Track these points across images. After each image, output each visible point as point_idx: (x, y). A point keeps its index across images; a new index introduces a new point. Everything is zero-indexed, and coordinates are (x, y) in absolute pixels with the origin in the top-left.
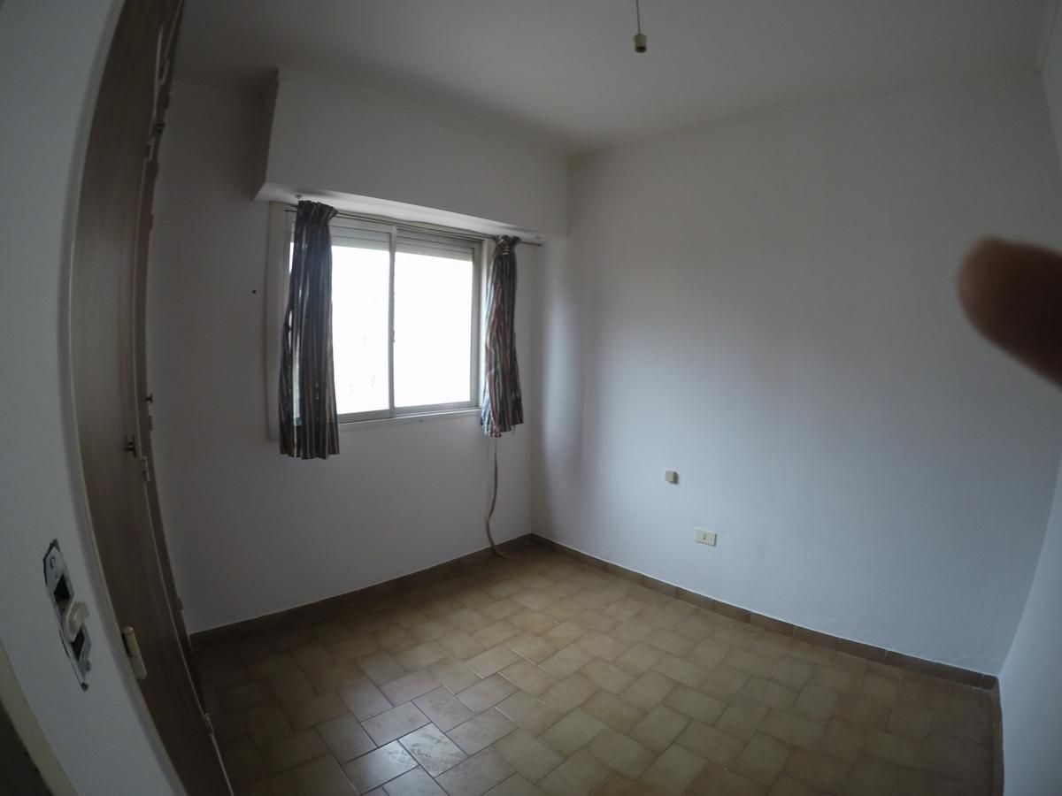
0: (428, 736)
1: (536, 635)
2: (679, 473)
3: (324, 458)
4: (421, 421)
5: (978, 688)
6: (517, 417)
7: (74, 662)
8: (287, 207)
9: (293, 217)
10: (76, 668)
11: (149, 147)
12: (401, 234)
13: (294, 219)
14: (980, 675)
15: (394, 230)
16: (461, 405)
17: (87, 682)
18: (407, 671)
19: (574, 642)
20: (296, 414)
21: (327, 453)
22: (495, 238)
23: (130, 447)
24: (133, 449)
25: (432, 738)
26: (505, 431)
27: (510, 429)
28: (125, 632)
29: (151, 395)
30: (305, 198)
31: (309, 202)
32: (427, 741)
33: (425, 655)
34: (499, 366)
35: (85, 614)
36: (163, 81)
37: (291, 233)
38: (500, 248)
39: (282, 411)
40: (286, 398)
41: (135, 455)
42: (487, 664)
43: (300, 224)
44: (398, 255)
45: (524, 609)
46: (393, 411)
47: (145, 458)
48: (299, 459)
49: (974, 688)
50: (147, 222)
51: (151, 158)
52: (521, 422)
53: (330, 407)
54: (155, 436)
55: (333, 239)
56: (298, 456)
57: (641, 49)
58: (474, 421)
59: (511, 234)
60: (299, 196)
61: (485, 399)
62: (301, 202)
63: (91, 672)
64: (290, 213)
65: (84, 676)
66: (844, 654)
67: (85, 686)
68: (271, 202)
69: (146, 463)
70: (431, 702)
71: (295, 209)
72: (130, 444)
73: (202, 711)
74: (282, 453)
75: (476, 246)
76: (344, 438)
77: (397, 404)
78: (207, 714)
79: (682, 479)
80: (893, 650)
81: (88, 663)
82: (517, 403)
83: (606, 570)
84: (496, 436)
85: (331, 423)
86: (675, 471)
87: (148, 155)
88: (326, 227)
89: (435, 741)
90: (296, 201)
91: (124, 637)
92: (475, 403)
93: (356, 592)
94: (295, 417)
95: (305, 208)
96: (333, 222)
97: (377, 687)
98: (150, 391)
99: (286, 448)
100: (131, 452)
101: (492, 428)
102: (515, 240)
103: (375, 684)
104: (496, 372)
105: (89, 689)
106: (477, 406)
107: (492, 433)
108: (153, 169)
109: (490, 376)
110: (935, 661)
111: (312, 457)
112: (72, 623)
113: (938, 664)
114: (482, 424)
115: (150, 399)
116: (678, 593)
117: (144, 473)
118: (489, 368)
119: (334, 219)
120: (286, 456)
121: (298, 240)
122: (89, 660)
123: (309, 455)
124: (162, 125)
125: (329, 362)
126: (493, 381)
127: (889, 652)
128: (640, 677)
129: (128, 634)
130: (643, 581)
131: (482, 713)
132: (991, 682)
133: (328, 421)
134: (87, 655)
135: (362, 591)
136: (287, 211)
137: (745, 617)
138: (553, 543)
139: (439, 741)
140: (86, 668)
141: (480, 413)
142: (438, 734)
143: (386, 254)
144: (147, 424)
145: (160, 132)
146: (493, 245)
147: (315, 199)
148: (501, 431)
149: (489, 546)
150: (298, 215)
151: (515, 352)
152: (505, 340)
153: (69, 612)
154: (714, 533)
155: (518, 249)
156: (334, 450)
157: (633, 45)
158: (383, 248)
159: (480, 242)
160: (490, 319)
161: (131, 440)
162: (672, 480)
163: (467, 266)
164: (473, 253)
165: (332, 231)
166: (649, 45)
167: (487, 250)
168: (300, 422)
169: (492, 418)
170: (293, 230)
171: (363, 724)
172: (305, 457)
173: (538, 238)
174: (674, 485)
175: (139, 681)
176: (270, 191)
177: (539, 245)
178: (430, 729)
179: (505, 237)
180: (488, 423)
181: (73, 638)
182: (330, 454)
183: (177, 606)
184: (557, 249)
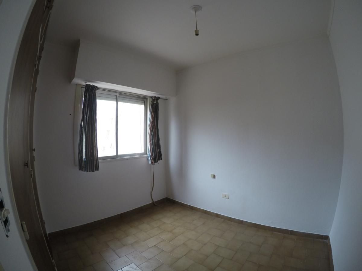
0: (132, 267)
1: (169, 232)
2: (215, 175)
3: (94, 172)
4: (127, 159)
5: (323, 240)
6: (160, 158)
7: (4, 227)
8: (82, 86)
9: (84, 89)
10: (5, 229)
11: (36, 64)
12: (120, 96)
13: (84, 90)
14: (323, 236)
15: (118, 94)
16: (141, 154)
17: (8, 235)
18: (124, 245)
19: (182, 233)
20: (84, 157)
21: (95, 170)
22: (151, 97)
23: (26, 165)
24: (27, 165)
25: (133, 268)
26: (156, 162)
27: (158, 162)
28: (22, 223)
29: (34, 149)
30: (88, 83)
31: (89, 84)
32: (131, 269)
33: (130, 240)
34: (153, 140)
35: (9, 213)
36: (41, 42)
37: (83, 95)
38: (153, 101)
39: (80, 156)
40: (81, 151)
41: (28, 167)
42: (152, 242)
43: (86, 92)
44: (119, 103)
45: (164, 223)
46: (117, 156)
47: (32, 170)
48: (85, 172)
49: (321, 240)
50: (34, 90)
51: (36, 68)
52: (162, 159)
53: (96, 154)
54: (36, 163)
55: (97, 97)
56: (85, 171)
57: (197, 34)
58: (145, 159)
59: (157, 96)
60: (86, 83)
61: (149, 152)
62: (86, 85)
63: (9, 232)
64: (83, 88)
65: (7, 233)
66: (276, 233)
67: (7, 236)
68: (76, 84)
69: (32, 171)
70: (133, 256)
71: (84, 87)
72: (26, 163)
73: (52, 259)
74: (79, 170)
75: (145, 100)
76: (100, 165)
77: (119, 154)
78: (54, 260)
79: (216, 177)
80: (292, 230)
81: (9, 229)
82: (160, 152)
83: (193, 209)
84: (153, 164)
85: (96, 160)
86: (214, 174)
87: (35, 67)
88: (95, 93)
89: (134, 269)
90: (85, 84)
91: (22, 225)
92: (145, 153)
93: (106, 218)
94: (84, 158)
95: (88, 86)
96: (97, 91)
97: (114, 251)
98: (34, 147)
99: (81, 168)
100: (27, 166)
101: (151, 161)
102: (158, 98)
103: (113, 250)
104: (152, 143)
105: (9, 237)
106: (146, 154)
107: (151, 163)
108: (37, 72)
109: (150, 144)
110: (307, 232)
111: (90, 171)
112: (4, 215)
113: (308, 233)
114: (148, 160)
115: (34, 150)
116: (217, 216)
117: (31, 175)
118: (150, 141)
119: (97, 90)
120: (81, 171)
121: (85, 97)
122: (9, 228)
123: (89, 171)
124: (41, 57)
125: (96, 139)
126: (151, 146)
127: (291, 231)
128: (205, 245)
129: (23, 224)
130: (205, 212)
131: (151, 259)
132: (327, 238)
133: (95, 159)
134: (9, 227)
135: (108, 218)
136: (82, 87)
137: (241, 222)
138: (174, 200)
139: (136, 269)
140: (9, 230)
141: (147, 157)
142: (135, 267)
143: (115, 103)
144: (33, 159)
145: (40, 59)
146: (151, 99)
147: (91, 84)
148: (154, 162)
149: (152, 202)
150: (85, 89)
151: (159, 135)
152: (155, 132)
153: (3, 211)
154: (228, 194)
155: (159, 101)
156: (97, 169)
157: (194, 33)
158: (114, 101)
159: (147, 99)
160: (150, 124)
161: (27, 162)
162: (213, 177)
163: (142, 107)
164: (145, 102)
165: (97, 95)
166: (200, 33)
167: (149, 101)
168: (86, 160)
169: (151, 158)
170: (84, 94)
171: (109, 264)
172: (87, 171)
173: (166, 97)
174: (214, 179)
175: (27, 241)
176: (76, 81)
177: (167, 100)
178: (133, 265)
179: (155, 97)
180: (150, 160)
181: (4, 220)
182: (96, 170)
183: (43, 223)
184: (173, 101)
